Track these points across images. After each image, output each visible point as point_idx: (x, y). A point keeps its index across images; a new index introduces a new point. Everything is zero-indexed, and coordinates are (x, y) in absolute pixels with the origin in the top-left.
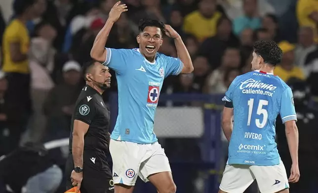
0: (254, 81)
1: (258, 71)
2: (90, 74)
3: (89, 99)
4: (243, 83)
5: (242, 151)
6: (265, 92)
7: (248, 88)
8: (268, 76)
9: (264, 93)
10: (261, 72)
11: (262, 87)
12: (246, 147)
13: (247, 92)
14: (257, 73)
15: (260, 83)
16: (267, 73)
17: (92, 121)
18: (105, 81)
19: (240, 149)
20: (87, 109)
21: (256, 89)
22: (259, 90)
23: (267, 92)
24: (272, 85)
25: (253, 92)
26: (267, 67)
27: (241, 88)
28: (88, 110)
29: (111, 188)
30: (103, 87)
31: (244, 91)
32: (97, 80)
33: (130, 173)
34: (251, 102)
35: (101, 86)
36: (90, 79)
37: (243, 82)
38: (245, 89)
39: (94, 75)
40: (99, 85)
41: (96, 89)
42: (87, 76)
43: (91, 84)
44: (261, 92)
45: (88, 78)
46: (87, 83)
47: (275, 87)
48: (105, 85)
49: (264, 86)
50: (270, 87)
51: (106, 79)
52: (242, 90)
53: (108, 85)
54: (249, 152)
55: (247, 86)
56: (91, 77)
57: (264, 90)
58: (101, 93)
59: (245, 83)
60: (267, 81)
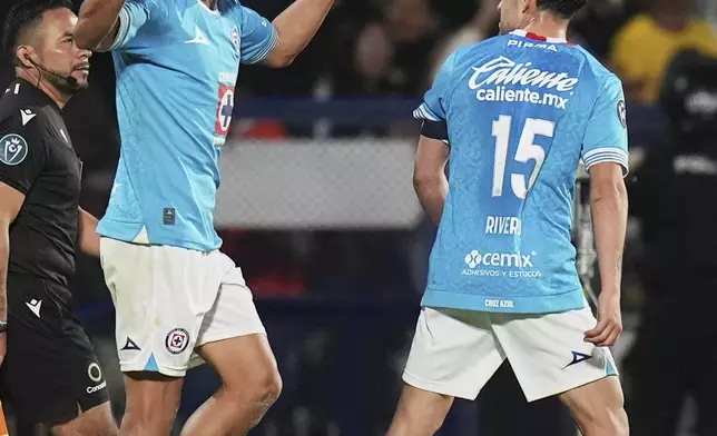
0: (512, 64)
1: (522, 33)
2: (30, 48)
3: (26, 117)
4: (478, 71)
5: (476, 273)
6: (546, 96)
7: (493, 86)
8: (553, 48)
9: (541, 98)
10: (531, 36)
11: (535, 82)
12: (488, 259)
13: (492, 96)
14: (519, 38)
15: (529, 68)
16: (549, 40)
17: (33, 185)
18: (75, 69)
19: (473, 265)
20: (20, 147)
21: (518, 86)
22: (527, 91)
23: (551, 97)
24: (564, 75)
25: (509, 96)
26: (545, 19)
27: (472, 85)
28: (23, 150)
29: (95, 389)
30: (67, 85)
31: (482, 95)
32: (49, 66)
33: (177, 341)
34: (502, 127)
35: (63, 82)
36: (28, 63)
37: (479, 66)
38: (486, 87)
39: (39, 50)
40: (54, 78)
41: (46, 90)
42: (20, 52)
43: (32, 76)
44: (534, 98)
45: (22, 58)
46: (20, 71)
47: (575, 81)
48: (72, 80)
49: (542, 78)
50: (561, 82)
51: (76, 62)
52: (476, 90)
53: (82, 81)
54: (496, 273)
55: (489, 81)
56: (34, 57)
57: (543, 90)
58: (61, 105)
59: (483, 69)
60: (550, 63)
